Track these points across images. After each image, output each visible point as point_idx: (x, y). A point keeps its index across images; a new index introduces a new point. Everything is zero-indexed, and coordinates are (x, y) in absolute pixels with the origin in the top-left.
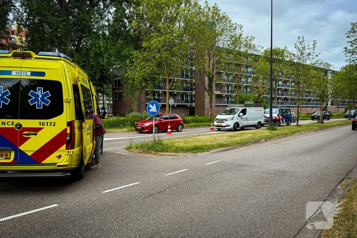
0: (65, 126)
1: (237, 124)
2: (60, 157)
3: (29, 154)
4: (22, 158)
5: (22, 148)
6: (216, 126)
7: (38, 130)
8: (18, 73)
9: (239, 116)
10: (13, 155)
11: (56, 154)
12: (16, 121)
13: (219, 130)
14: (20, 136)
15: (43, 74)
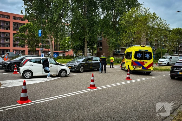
0: (152, 62)
1: (168, 63)
2: (151, 68)
3: (145, 67)
4: (144, 68)
5: (144, 66)
6: (159, 64)
7: (147, 62)
8: (143, 50)
9: (169, 60)
10: (142, 67)
11: (150, 67)
12: (143, 60)
13: (160, 65)
14: (143, 63)
15: (148, 50)
